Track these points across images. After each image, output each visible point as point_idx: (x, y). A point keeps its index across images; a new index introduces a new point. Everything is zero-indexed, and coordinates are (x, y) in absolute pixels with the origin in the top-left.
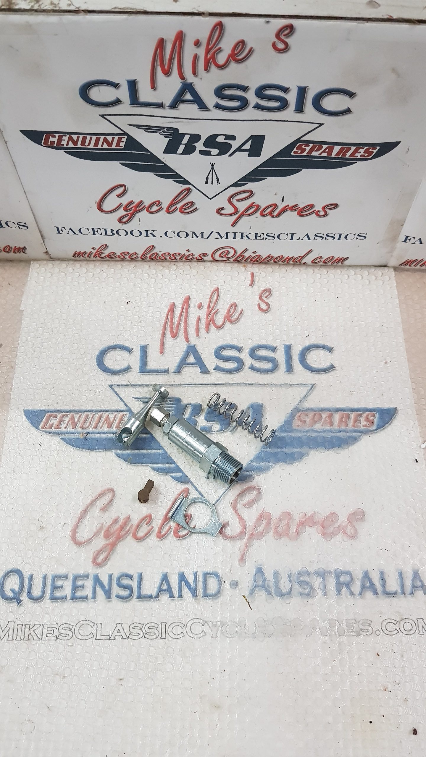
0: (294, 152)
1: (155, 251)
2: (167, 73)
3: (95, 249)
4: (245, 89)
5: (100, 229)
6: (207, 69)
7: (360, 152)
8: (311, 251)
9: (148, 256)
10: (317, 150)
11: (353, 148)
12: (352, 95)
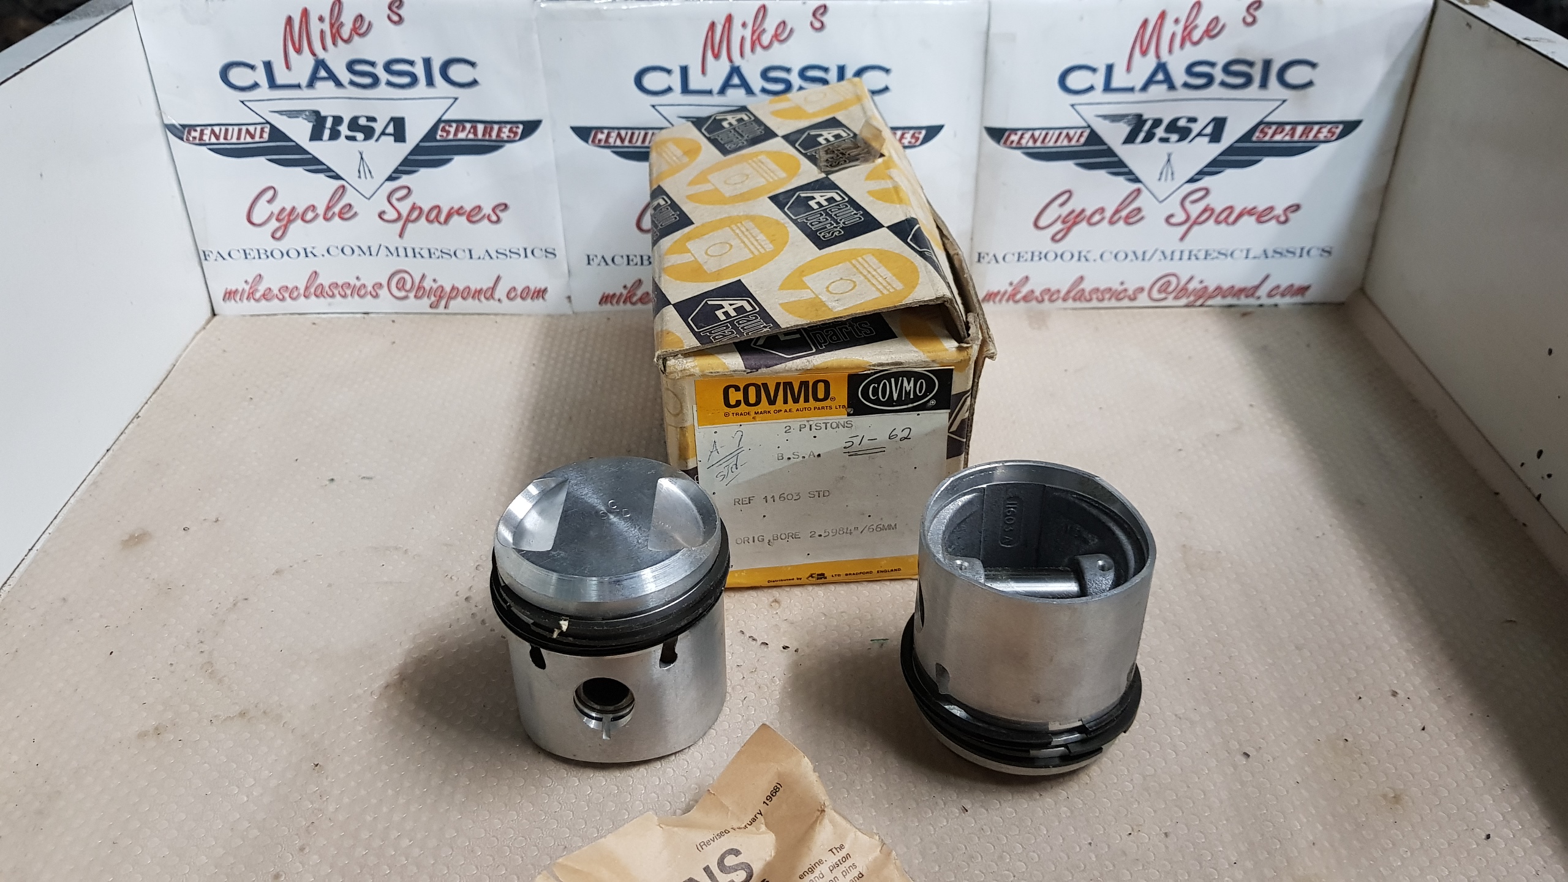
2: (717, 56)
3: (629, 288)
4: (788, 70)
5: (636, 256)
6: (753, 50)
7: (906, 138)
12: (887, 71)
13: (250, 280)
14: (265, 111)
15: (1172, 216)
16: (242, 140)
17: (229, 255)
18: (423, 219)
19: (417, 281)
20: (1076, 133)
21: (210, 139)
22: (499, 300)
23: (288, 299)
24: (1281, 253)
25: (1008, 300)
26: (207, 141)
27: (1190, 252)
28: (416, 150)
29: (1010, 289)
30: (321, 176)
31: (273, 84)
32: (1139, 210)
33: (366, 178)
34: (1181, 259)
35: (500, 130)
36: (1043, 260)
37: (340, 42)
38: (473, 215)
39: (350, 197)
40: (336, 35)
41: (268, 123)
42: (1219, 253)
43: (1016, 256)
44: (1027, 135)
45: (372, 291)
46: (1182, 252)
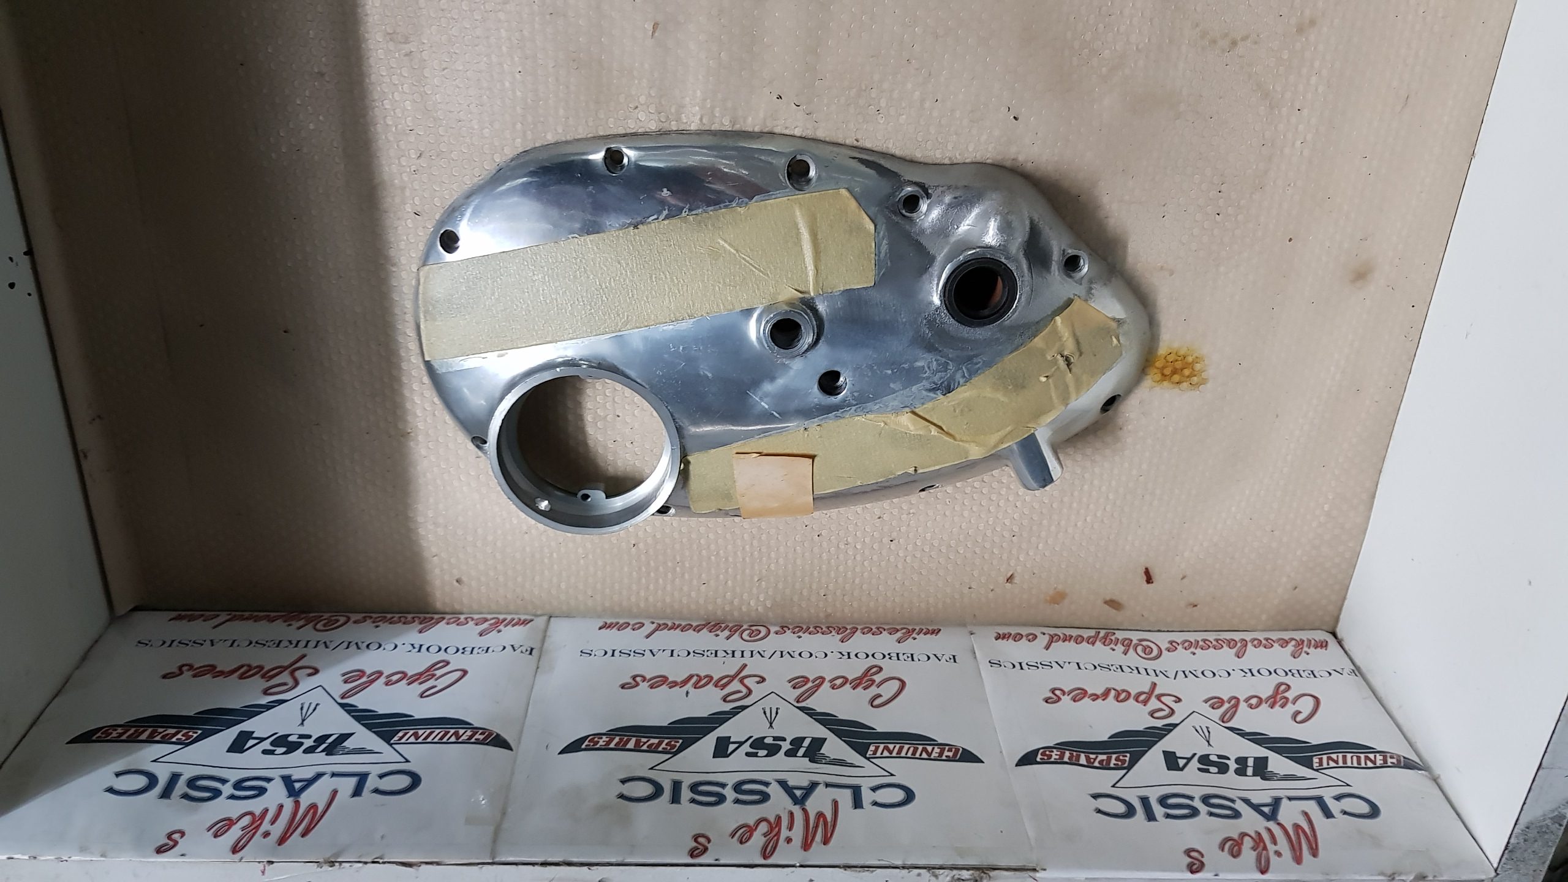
0: (678, 742)
1: (840, 636)
2: (820, 815)
3: (913, 638)
4: (737, 801)
5: (905, 660)
6: (779, 819)
7: (604, 741)
8: (648, 637)
9: (848, 631)
10: (654, 744)
11: (612, 745)
12: (622, 796)
13: (1303, 652)
14: (1322, 779)
15: (310, 675)
16: (1340, 755)
17: (1330, 674)
18: (1133, 693)
19: (1131, 651)
20: (407, 740)
21: (1375, 756)
22: (1044, 634)
23: (1261, 639)
24: (194, 642)
25: (505, 620)
26: (1378, 755)
27: (296, 646)
28: (1151, 745)
29: (501, 627)
30: (1248, 730)
31: (1320, 801)
32: (346, 682)
33: (1200, 727)
34: (308, 642)
35: (1062, 756)
36: (461, 648)
37: (1253, 834)
38: (1079, 694)
39: (1217, 714)
40: (1258, 841)
41: (1317, 770)
42: (264, 645)
43: (490, 650)
44: (464, 737)
45: (1177, 646)
46: (306, 646)
